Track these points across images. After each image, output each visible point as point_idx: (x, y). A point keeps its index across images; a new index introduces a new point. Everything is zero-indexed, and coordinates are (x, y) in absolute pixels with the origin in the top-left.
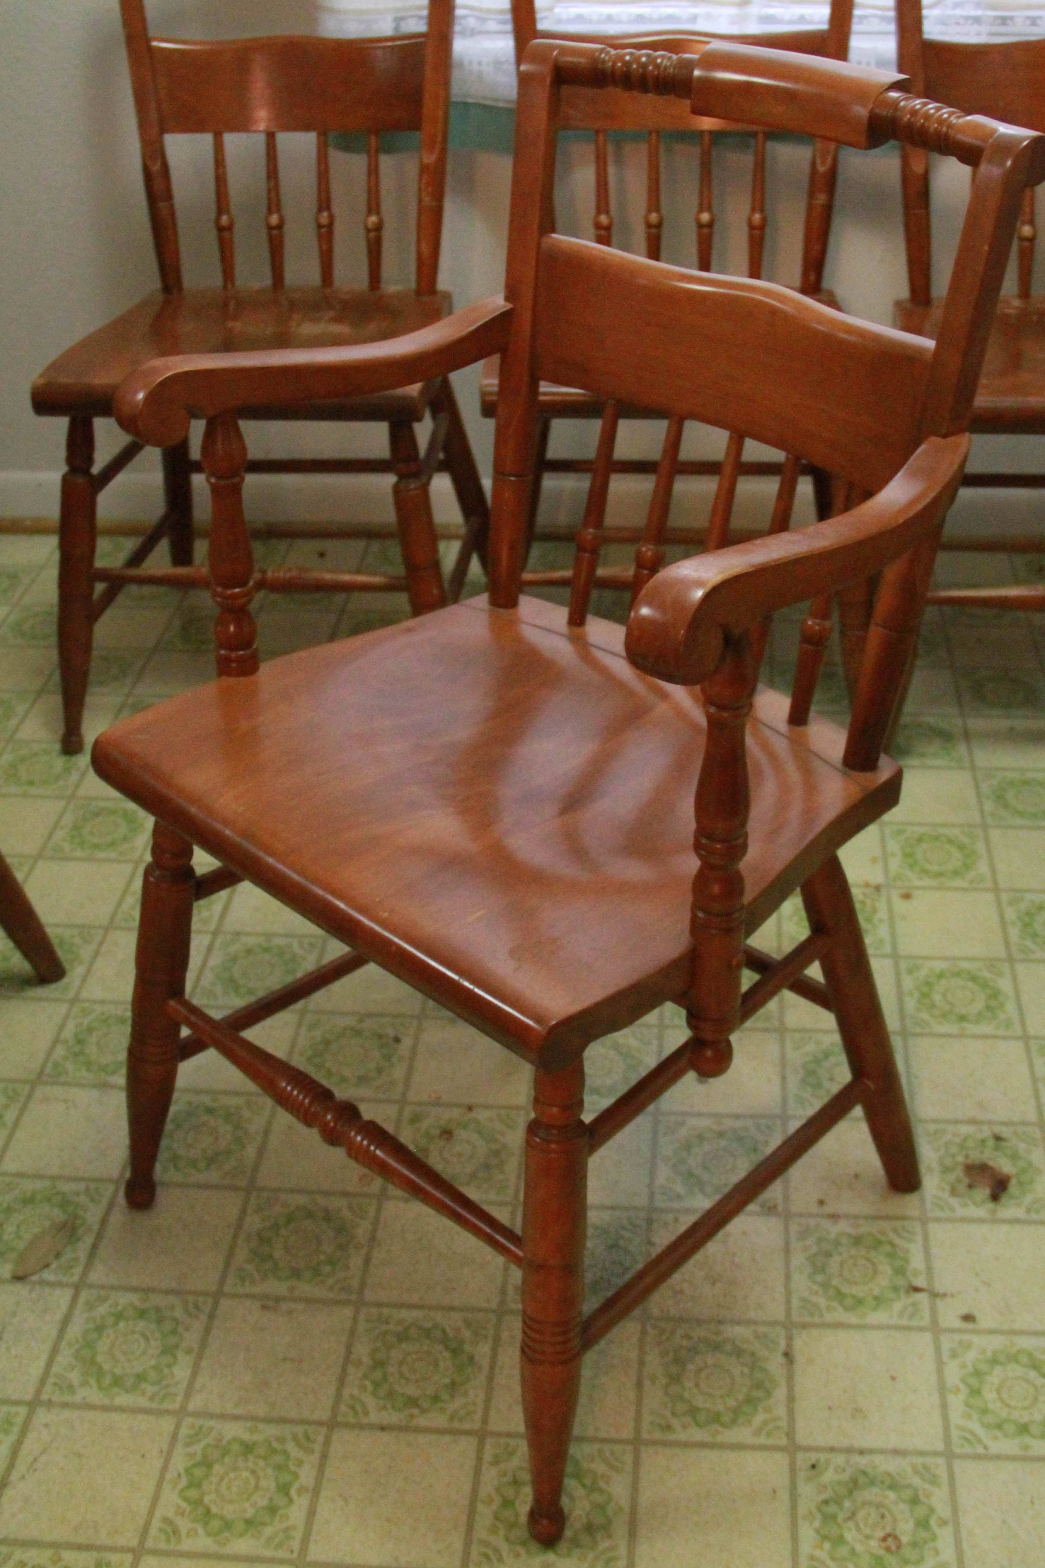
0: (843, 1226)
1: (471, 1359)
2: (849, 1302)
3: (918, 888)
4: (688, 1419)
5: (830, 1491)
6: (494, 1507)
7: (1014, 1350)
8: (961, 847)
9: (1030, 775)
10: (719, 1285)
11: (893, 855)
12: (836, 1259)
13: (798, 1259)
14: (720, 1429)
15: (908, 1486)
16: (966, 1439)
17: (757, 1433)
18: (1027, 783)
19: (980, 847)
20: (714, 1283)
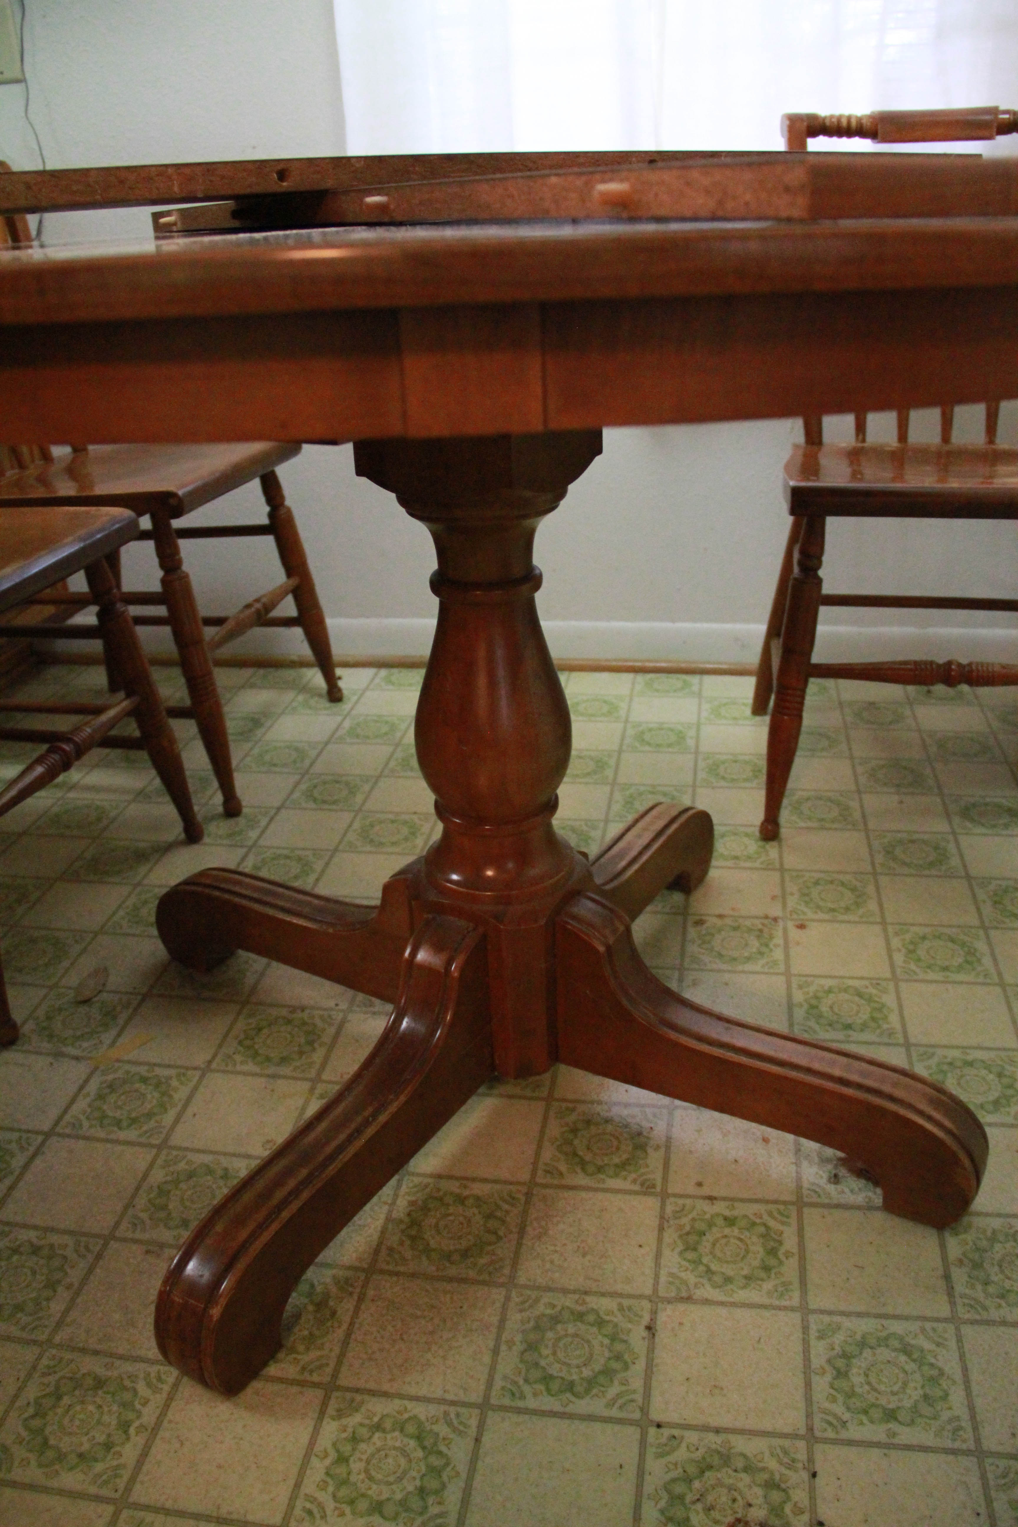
0: (720, 1208)
1: (334, 1313)
2: (718, 1279)
3: (814, 920)
4: (541, 1387)
5: (680, 1470)
6: (328, 1462)
7: (884, 1334)
8: (853, 890)
9: (916, 836)
10: (588, 1257)
11: (792, 894)
12: (709, 1238)
13: (670, 1236)
14: (573, 1399)
15: (764, 1469)
16: (830, 1423)
17: (611, 1404)
18: (913, 842)
19: (871, 889)
20: (584, 1255)
